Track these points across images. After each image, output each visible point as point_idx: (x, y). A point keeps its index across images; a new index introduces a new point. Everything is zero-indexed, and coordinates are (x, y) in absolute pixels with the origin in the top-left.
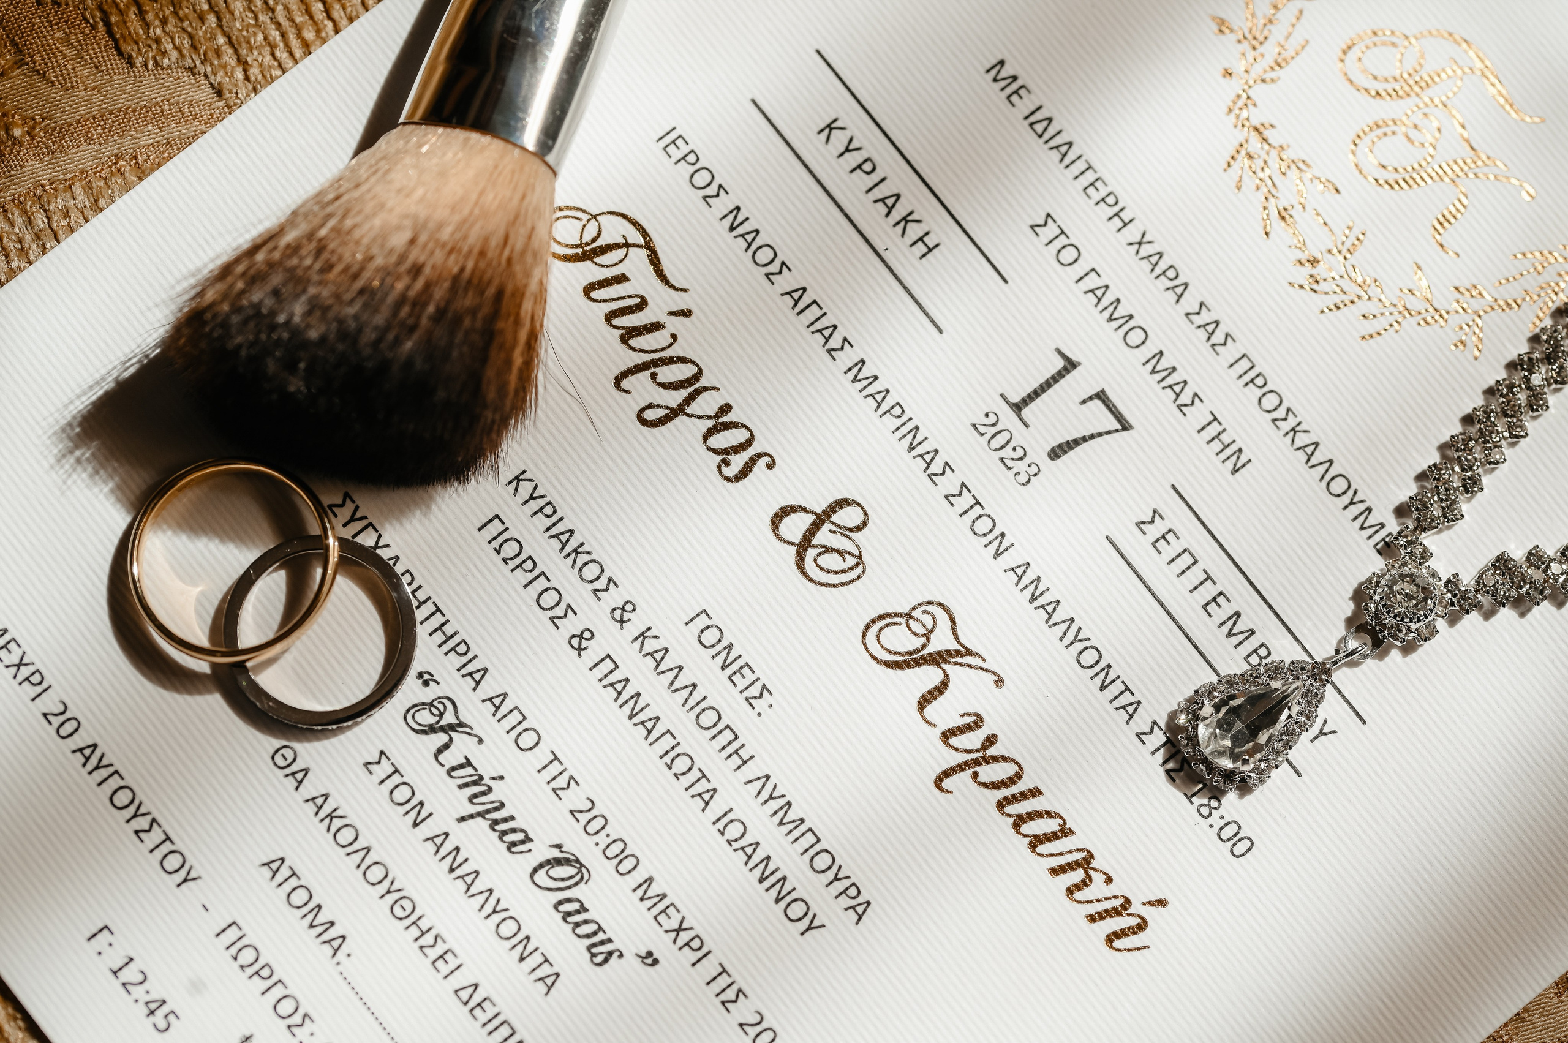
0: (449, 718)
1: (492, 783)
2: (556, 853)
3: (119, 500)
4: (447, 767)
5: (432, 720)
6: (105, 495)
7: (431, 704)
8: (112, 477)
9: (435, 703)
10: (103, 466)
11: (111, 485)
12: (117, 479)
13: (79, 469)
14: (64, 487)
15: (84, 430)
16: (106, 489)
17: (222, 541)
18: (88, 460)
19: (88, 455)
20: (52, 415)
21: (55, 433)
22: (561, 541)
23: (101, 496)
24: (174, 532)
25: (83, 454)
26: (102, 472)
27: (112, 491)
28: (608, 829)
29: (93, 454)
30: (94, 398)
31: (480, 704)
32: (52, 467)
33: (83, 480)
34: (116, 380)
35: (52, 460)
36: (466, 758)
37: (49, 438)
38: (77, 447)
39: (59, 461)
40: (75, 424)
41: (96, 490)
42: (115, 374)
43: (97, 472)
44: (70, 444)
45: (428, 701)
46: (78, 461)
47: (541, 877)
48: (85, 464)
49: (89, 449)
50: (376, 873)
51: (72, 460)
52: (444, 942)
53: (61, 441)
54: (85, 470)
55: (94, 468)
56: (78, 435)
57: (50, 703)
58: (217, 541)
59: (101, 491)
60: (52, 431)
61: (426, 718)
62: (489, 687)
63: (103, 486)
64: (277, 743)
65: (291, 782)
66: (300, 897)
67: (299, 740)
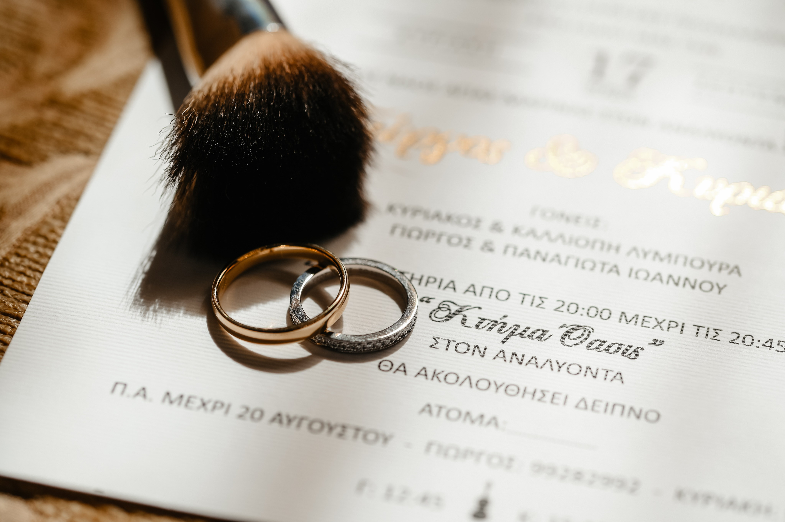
0: (454, 308)
1: (504, 320)
2: (565, 329)
3: (192, 315)
4: (474, 326)
5: (447, 313)
6: (182, 317)
7: (439, 308)
8: (180, 309)
9: (441, 306)
10: (170, 307)
11: (182, 311)
12: (183, 308)
13: (158, 314)
14: (158, 325)
15: (145, 298)
16: (181, 314)
17: (264, 303)
18: (159, 308)
19: (157, 307)
21: (131, 307)
23: (181, 318)
24: (235, 312)
25: (155, 307)
26: (172, 309)
27: (185, 313)
28: (580, 307)
29: (160, 305)
30: (139, 284)
31: (464, 295)
32: (143, 320)
33: (165, 317)
34: (143, 273)
35: (141, 318)
36: (479, 318)
37: (130, 310)
38: (148, 307)
39: (144, 316)
40: (138, 297)
41: (176, 317)
42: (141, 271)
43: (169, 311)
44: (144, 307)
45: (437, 307)
46: (155, 311)
47: (567, 341)
48: (160, 311)
49: (155, 304)
50: (483, 385)
51: (151, 313)
52: (548, 391)
53: (138, 308)
54: (162, 313)
55: (166, 310)
56: (144, 302)
57: (236, 410)
58: (261, 305)
59: (179, 316)
60: (128, 308)
61: (442, 314)
62: (461, 286)
63: (178, 314)
64: (377, 362)
65: (400, 374)
66: (454, 414)
67: (386, 356)
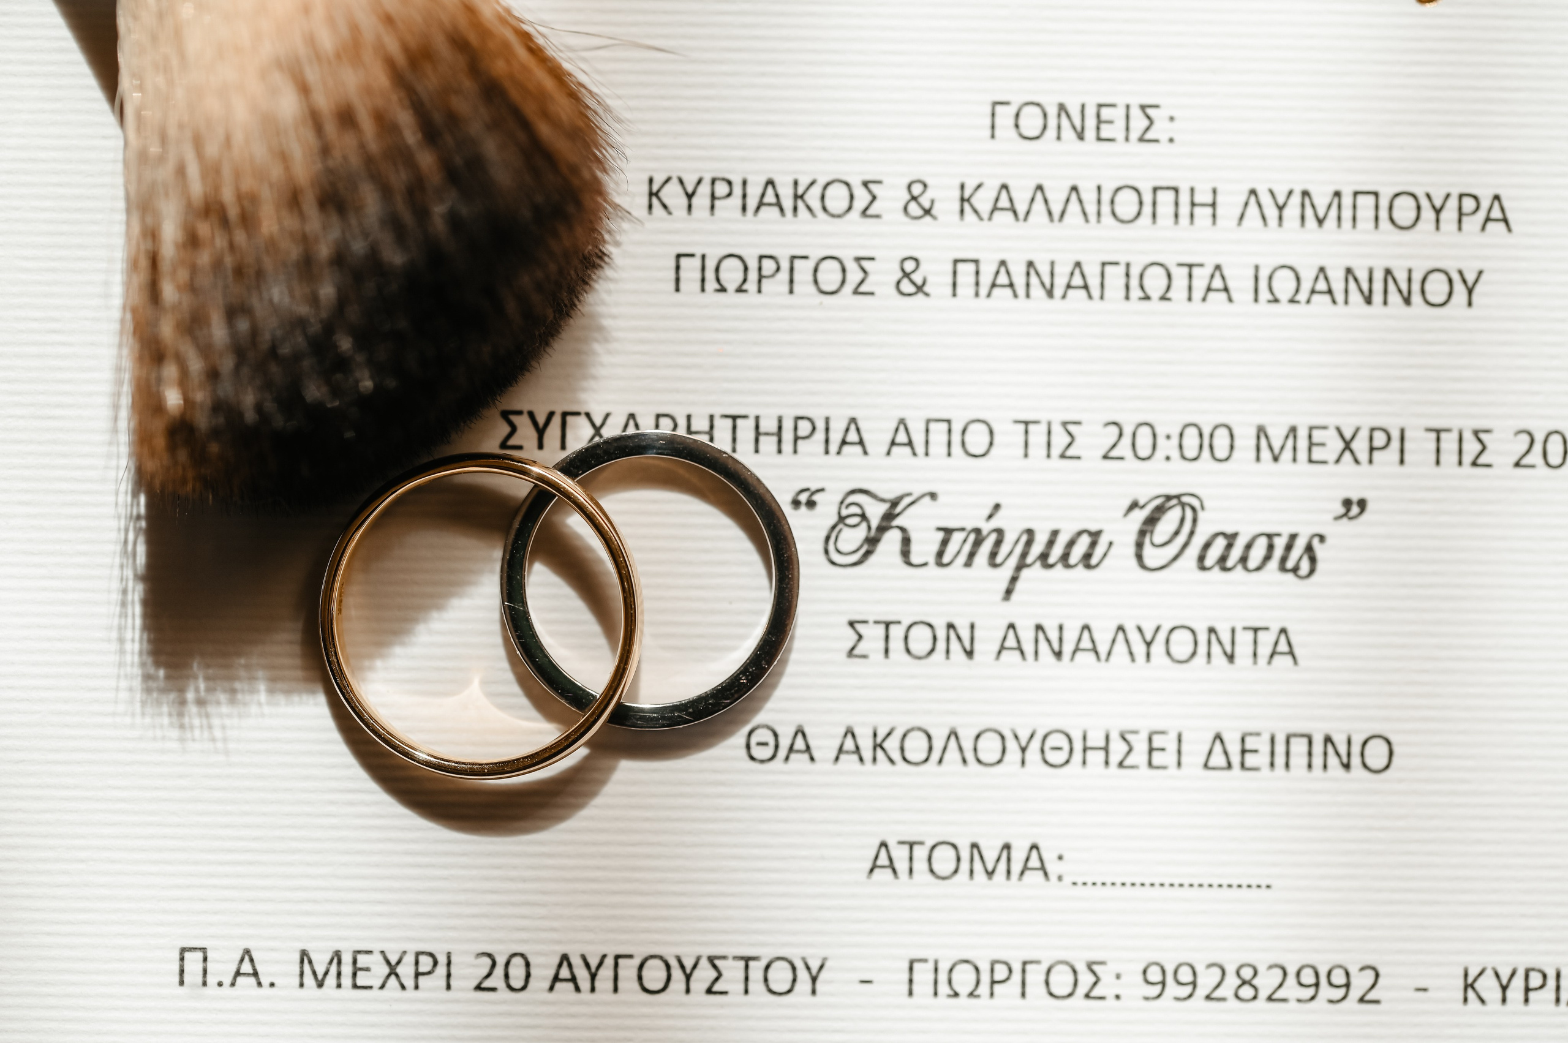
0: (876, 512)
1: (995, 523)
2: (1140, 516)
3: (288, 692)
4: (931, 560)
5: (861, 533)
6: (269, 703)
7: (842, 519)
8: (252, 679)
9: (844, 512)
10: (231, 678)
11: (262, 687)
12: (260, 674)
13: (211, 709)
14: (220, 745)
15: (168, 666)
16: (263, 696)
17: (439, 608)
18: (209, 690)
19: (202, 685)
20: (117, 689)
21: (143, 703)
22: (770, 205)
23: (267, 710)
24: (382, 656)
25: (197, 690)
26: (237, 685)
27: (271, 691)
28: (1161, 432)
29: (207, 678)
30: (138, 622)
31: (888, 461)
32: (182, 740)
33: (229, 716)
34: (137, 577)
35: (175, 733)
36: (939, 529)
37: (143, 714)
38: (182, 690)
39: (182, 727)
40: (152, 670)
41: (254, 709)
42: (129, 573)
43: (233, 691)
44: (172, 696)
45: (834, 519)
46: (201, 702)
47: (1152, 556)
48: (210, 697)
49: (196, 678)
50: (990, 748)
51: (193, 709)
52: (1135, 732)
53: (159, 703)
54: (218, 703)
55: (225, 691)
56: (168, 677)
57: (469, 971)
58: (435, 614)
59: (260, 704)
60: (138, 707)
61: (852, 538)
62: (877, 435)
63: (255, 697)
64: (738, 739)
65: (799, 760)
66: (944, 860)
67: (756, 711)
